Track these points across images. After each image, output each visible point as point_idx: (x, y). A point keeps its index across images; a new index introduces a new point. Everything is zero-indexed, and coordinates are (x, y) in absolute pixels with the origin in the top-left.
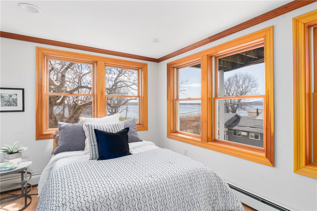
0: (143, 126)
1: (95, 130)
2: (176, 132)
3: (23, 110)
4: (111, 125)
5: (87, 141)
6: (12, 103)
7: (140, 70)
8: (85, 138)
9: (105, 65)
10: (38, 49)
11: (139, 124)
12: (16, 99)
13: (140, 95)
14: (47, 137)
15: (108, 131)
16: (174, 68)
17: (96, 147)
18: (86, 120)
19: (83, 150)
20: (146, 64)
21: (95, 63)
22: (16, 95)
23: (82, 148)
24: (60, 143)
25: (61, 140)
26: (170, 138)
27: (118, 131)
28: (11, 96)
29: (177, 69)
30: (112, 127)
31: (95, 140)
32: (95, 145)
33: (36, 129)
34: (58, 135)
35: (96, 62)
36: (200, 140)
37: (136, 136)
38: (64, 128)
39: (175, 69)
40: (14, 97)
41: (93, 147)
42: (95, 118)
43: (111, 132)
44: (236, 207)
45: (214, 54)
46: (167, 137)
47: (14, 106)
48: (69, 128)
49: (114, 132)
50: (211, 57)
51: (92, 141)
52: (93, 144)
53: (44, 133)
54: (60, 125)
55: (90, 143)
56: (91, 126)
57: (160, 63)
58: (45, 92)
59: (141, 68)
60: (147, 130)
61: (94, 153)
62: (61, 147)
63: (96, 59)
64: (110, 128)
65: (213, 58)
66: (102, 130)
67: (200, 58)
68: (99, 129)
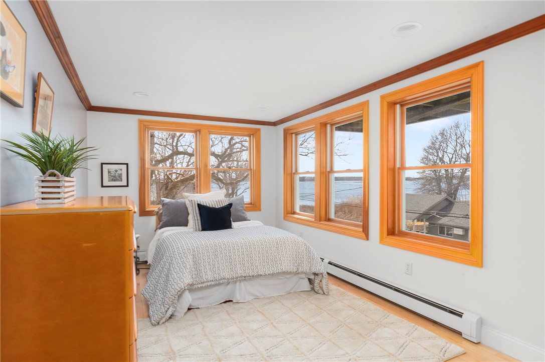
0: (255, 206)
1: (198, 205)
2: (294, 213)
3: (127, 186)
4: (215, 201)
5: (190, 218)
6: (118, 178)
7: (252, 136)
8: (189, 214)
9: (210, 133)
10: (140, 121)
11: (251, 204)
12: (121, 174)
13: (252, 168)
14: (150, 213)
15: (211, 206)
16: (292, 134)
17: (199, 221)
18: (189, 196)
19: (187, 226)
20: (259, 130)
21: (197, 131)
22: (121, 170)
23: (185, 224)
24: (164, 219)
25: (165, 216)
26: (287, 220)
27: (221, 206)
28: (116, 171)
29: (297, 134)
30: (215, 203)
31: (198, 215)
32: (198, 220)
33: (140, 205)
34: (161, 212)
35: (199, 131)
36: (313, 220)
37: (243, 215)
38: (167, 204)
39: (294, 135)
40: (119, 172)
41: (196, 221)
42: (199, 194)
43: (214, 206)
44: (318, 269)
45: (328, 122)
46: (284, 219)
47: (119, 181)
48: (172, 203)
49: (217, 207)
50: (325, 125)
51: (195, 215)
52: (196, 218)
53: (147, 210)
54: (163, 201)
55: (194, 218)
56: (194, 201)
57: (277, 127)
58: (147, 167)
59: (253, 135)
60: (260, 211)
61: (197, 227)
62: (166, 221)
63: (199, 128)
64: (213, 204)
65: (329, 126)
66: (205, 204)
67: (314, 126)
68: (202, 204)
